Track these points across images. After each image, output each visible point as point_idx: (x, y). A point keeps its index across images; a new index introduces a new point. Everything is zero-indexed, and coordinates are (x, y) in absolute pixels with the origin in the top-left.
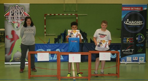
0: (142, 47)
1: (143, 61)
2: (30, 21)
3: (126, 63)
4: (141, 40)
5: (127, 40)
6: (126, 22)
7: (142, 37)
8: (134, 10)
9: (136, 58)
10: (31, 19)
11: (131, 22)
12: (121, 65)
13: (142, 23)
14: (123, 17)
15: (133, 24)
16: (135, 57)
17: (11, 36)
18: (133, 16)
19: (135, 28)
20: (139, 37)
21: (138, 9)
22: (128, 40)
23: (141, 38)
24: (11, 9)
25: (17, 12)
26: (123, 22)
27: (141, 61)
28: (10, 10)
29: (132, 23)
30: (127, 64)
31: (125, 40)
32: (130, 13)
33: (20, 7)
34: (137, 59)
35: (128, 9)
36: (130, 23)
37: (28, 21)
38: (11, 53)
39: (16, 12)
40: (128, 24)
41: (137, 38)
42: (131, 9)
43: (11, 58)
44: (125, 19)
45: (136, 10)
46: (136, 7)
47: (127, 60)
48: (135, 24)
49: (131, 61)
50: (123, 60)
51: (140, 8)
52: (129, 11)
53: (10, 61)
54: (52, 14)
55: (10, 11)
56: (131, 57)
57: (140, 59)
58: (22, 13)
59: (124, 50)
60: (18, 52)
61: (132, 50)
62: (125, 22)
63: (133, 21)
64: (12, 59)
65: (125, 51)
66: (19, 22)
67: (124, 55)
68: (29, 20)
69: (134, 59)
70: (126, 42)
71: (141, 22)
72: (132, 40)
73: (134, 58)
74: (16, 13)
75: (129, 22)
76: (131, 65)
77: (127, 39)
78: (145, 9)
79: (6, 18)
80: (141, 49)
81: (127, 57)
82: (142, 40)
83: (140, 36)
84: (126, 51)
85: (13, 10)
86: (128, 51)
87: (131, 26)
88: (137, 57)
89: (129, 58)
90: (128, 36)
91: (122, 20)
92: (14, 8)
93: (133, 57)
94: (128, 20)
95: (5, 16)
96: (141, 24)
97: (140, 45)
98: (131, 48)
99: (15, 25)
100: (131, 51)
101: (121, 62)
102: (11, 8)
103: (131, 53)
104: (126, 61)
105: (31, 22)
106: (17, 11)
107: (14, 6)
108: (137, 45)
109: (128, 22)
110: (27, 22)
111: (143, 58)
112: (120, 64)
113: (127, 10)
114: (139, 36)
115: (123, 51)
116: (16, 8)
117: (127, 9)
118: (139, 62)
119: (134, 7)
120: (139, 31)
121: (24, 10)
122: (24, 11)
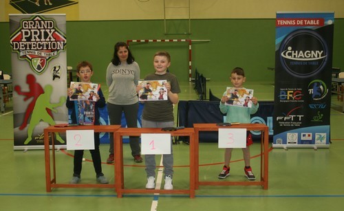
0: (322, 111)
1: (324, 141)
2: (125, 52)
3: (285, 146)
4: (320, 95)
5: (289, 95)
6: (285, 54)
7: (321, 87)
8: (304, 25)
9: (309, 135)
10: (127, 48)
11: (296, 54)
12: (274, 151)
13: (322, 55)
14: (278, 41)
15: (301, 57)
16: (307, 134)
17: (25, 88)
18: (301, 40)
19: (307, 67)
20: (315, 86)
21: (312, 22)
22: (291, 95)
23: (319, 91)
24: (25, 26)
25: (38, 34)
26: (278, 53)
27: (319, 141)
28: (23, 29)
29: (300, 55)
30: (288, 148)
31: (283, 93)
32: (294, 32)
33: (44, 21)
34: (311, 138)
35: (290, 22)
36: (295, 56)
37: (121, 52)
38: (28, 125)
39: (36, 33)
40: (289, 57)
41: (311, 91)
42: (296, 22)
43: (27, 137)
44: (283, 47)
45: (309, 25)
46: (308, 20)
47: (288, 141)
48: (305, 58)
49: (296, 141)
50: (279, 139)
51: (317, 21)
52: (292, 29)
53: (26, 142)
54: (142, 41)
55: (23, 31)
56: (297, 134)
57: (317, 137)
58: (50, 35)
59: (281, 118)
60: (42, 123)
61: (300, 116)
62: (282, 54)
63: (301, 52)
64: (29, 139)
65: (283, 120)
66: (43, 54)
67: (280, 129)
68: (122, 49)
69: (302, 138)
70: (286, 99)
71: (320, 54)
72: (298, 94)
73: (304, 135)
74: (36, 36)
75: (293, 54)
76: (296, 151)
77: (289, 92)
78: (330, 22)
79: (13, 46)
80: (320, 114)
81: (288, 134)
82: (322, 94)
83: (319, 84)
84: (285, 119)
85: (30, 30)
86: (290, 120)
87: (296, 63)
88: (311, 134)
89: (292, 136)
90: (289, 86)
91: (277, 49)
92: (31, 23)
93: (302, 134)
94: (290, 48)
95: (13, 41)
96: (320, 58)
97: (317, 107)
98: (296, 113)
99: (35, 61)
100: (296, 119)
101: (274, 145)
102: (25, 23)
103: (297, 124)
104: (285, 142)
105: (127, 53)
106: (39, 30)
107: (32, 20)
108: (311, 106)
109: (290, 54)
110: (120, 55)
111: (324, 135)
112: (272, 148)
113: (289, 25)
114: (316, 84)
115: (278, 119)
116: (35, 23)
117: (287, 22)
118: (314, 143)
119: (304, 19)
120: (315, 74)
121: (53, 28)
122: (53, 31)
